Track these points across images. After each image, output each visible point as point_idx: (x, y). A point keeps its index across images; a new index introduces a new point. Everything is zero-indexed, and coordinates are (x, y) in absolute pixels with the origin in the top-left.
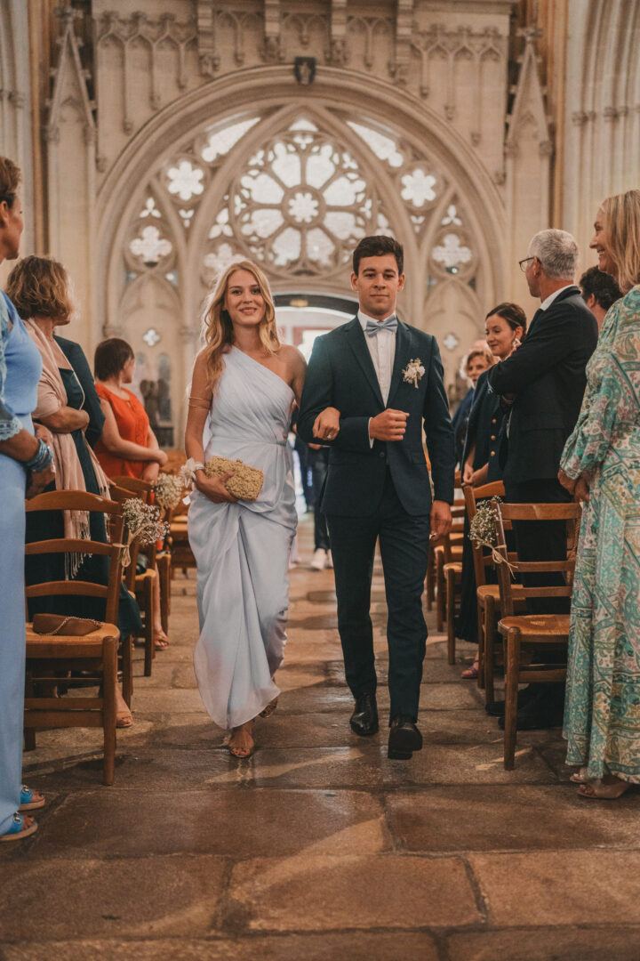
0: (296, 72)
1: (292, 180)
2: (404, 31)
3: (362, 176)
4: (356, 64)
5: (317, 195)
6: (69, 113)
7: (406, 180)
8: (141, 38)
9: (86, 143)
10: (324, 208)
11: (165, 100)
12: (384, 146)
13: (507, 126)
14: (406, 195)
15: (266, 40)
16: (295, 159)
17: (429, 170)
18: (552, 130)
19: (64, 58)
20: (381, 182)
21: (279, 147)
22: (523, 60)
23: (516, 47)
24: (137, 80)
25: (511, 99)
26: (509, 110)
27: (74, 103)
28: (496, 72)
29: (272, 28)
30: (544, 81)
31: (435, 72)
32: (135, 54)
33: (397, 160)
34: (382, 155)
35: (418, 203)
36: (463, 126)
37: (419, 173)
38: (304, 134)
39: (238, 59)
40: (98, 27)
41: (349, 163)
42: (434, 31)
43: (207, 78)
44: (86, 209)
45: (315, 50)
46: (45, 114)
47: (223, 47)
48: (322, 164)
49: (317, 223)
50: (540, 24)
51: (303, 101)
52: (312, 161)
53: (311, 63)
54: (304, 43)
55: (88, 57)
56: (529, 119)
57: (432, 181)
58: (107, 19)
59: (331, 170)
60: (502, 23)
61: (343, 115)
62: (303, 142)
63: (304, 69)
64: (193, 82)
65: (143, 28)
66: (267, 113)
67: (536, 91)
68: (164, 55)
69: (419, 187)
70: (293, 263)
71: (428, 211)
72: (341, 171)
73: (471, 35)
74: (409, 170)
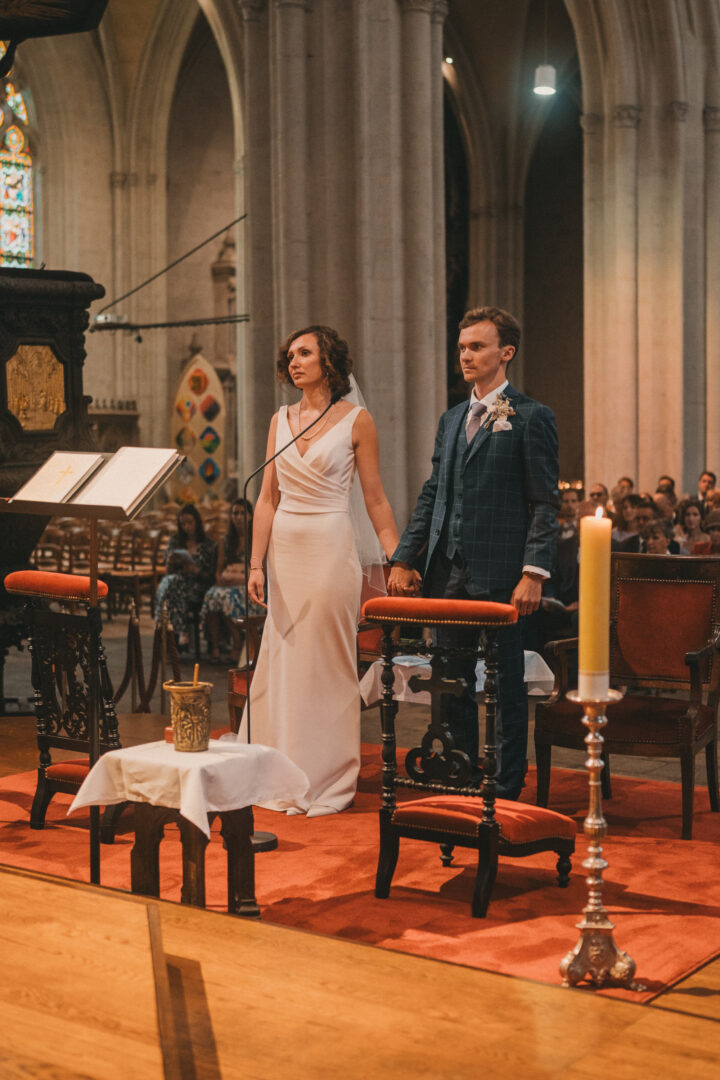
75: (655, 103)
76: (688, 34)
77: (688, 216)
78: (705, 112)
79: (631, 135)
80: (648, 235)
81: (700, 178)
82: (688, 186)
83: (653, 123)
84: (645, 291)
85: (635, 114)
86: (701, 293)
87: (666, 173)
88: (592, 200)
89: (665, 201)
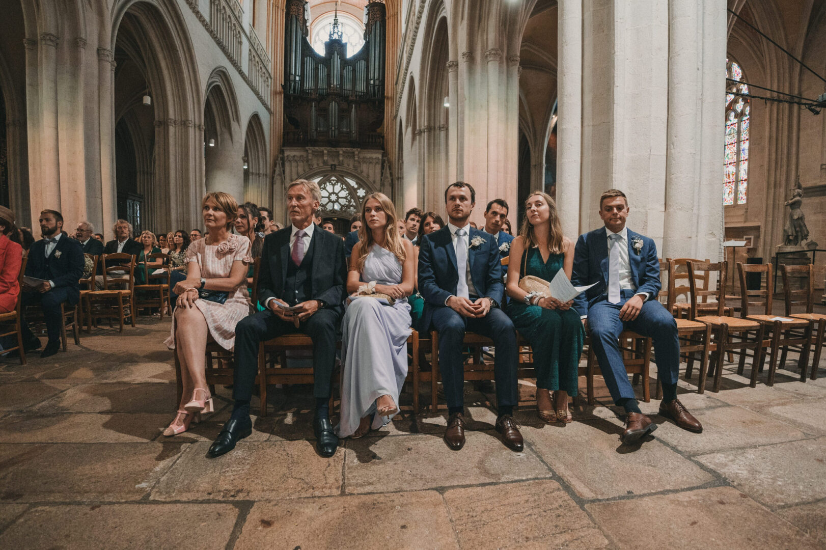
0: (331, 167)
1: (331, 191)
2: (356, 159)
3: (347, 190)
4: (345, 165)
5: (337, 194)
6: (279, 178)
7: (358, 191)
8: (296, 161)
9: (282, 184)
10: (338, 198)
11: (301, 174)
12: (353, 183)
13: (381, 179)
14: (358, 194)
15: (324, 161)
16: (332, 186)
17: (363, 189)
18: (392, 180)
19: (278, 165)
20: (352, 192)
21: (328, 184)
22: (385, 165)
23: (383, 162)
24: (294, 170)
25: (382, 173)
26: (382, 176)
27: (280, 175)
28: (379, 167)
29: (325, 158)
30: (390, 168)
31: (364, 167)
32: (294, 164)
33: (356, 186)
34: (352, 185)
35: (361, 196)
36: (371, 179)
37: (361, 189)
38: (334, 180)
39: (318, 165)
40: (286, 158)
41: (344, 187)
42: (364, 158)
43: (311, 169)
44: (282, 199)
45: (336, 163)
46: (273, 178)
47: (315, 162)
48: (338, 188)
49: (337, 201)
50: (389, 156)
51: (333, 173)
52: (336, 187)
53: (335, 165)
54: (334, 161)
55: (283, 165)
56: (387, 178)
57: (364, 191)
58: (288, 156)
59: (340, 189)
60: (380, 156)
61: (343, 177)
62: (334, 182)
63: (333, 167)
64: (307, 170)
65: (296, 158)
66: (325, 176)
67: (388, 171)
68: (301, 164)
69: (361, 193)
70: (331, 210)
71: (364, 197)
72: (342, 189)
73: (372, 158)
74: (359, 188)
75: (67, 36)
76: (88, 6)
77: (88, 100)
78: (98, 50)
79: (52, 50)
80: (63, 104)
81: (95, 82)
82: (87, 84)
83: (66, 47)
84: (62, 135)
85: (56, 41)
86: (96, 143)
87: (75, 74)
88: (31, 85)
89: (73, 90)
